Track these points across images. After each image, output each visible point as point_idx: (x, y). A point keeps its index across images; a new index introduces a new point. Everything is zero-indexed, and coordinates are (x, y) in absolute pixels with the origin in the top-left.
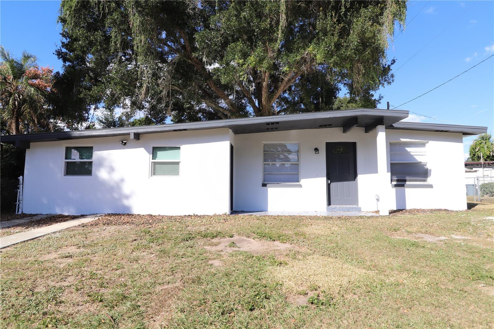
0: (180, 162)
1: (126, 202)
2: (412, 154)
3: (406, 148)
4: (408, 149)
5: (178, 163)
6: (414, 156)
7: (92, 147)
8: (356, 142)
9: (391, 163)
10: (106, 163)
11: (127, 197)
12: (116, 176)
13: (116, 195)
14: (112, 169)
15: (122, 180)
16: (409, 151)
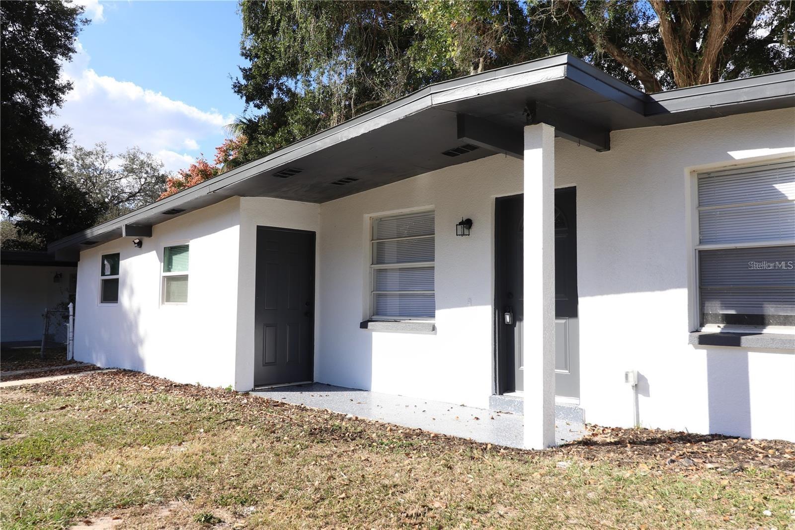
0: (188, 275)
5: (187, 278)
7: (118, 254)
8: (576, 188)
10: (128, 281)
11: (142, 342)
13: (133, 338)
14: (132, 292)
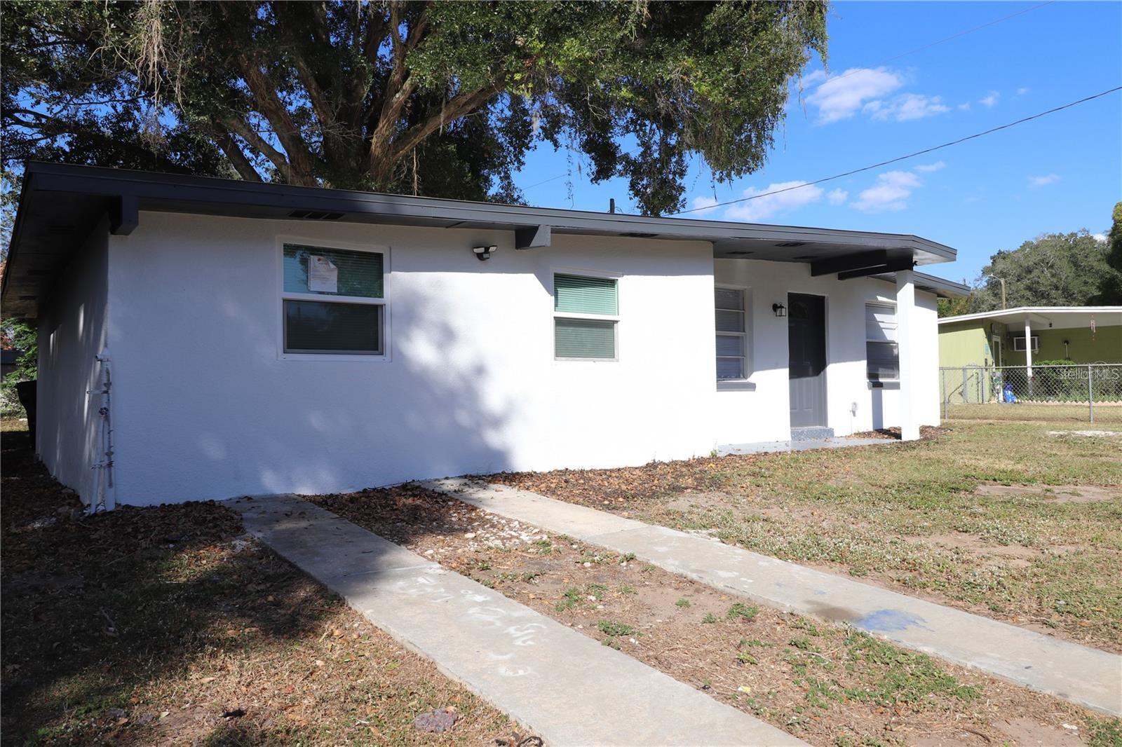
0: (617, 322)
1: (494, 439)
2: (882, 325)
3: (875, 315)
4: (878, 317)
5: (610, 325)
6: (883, 330)
7: (380, 256)
8: (824, 297)
9: (867, 342)
10: (430, 314)
11: (497, 422)
12: (462, 357)
13: (464, 418)
14: (447, 335)
15: (480, 370)
16: (878, 320)
